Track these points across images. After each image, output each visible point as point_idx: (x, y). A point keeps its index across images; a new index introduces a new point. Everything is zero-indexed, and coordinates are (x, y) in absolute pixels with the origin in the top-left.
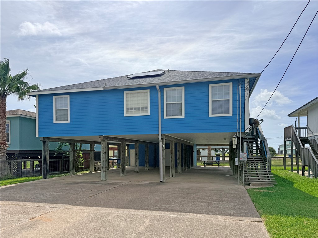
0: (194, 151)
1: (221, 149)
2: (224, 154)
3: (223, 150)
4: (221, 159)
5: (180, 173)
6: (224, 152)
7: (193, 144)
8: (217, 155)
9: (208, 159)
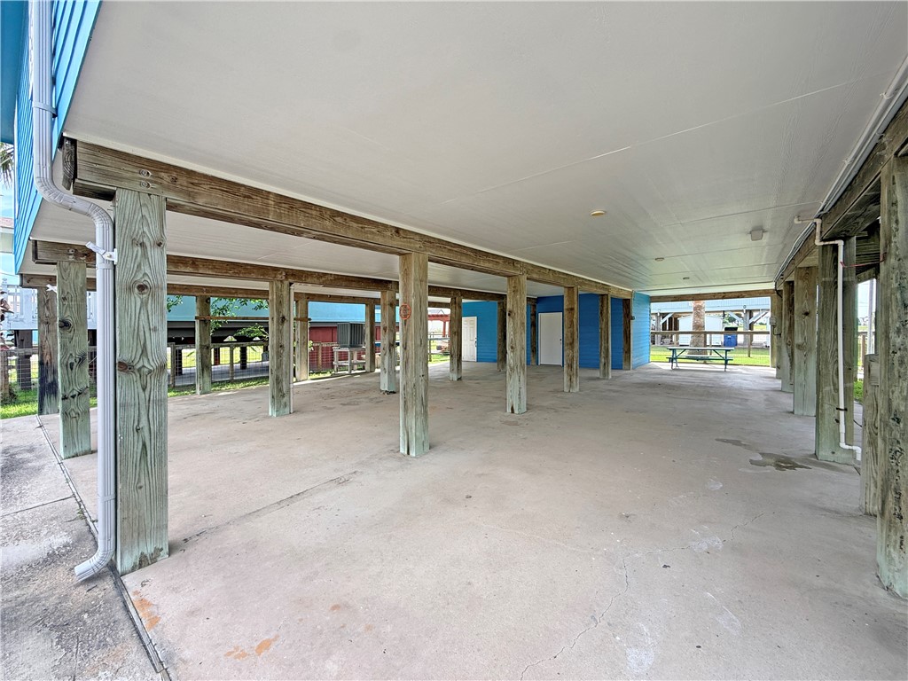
0: (633, 318)
1: (742, 311)
2: (751, 326)
3: (748, 314)
4: (740, 339)
5: (516, 411)
6: (751, 321)
7: (631, 293)
8: (726, 329)
9: (692, 343)
